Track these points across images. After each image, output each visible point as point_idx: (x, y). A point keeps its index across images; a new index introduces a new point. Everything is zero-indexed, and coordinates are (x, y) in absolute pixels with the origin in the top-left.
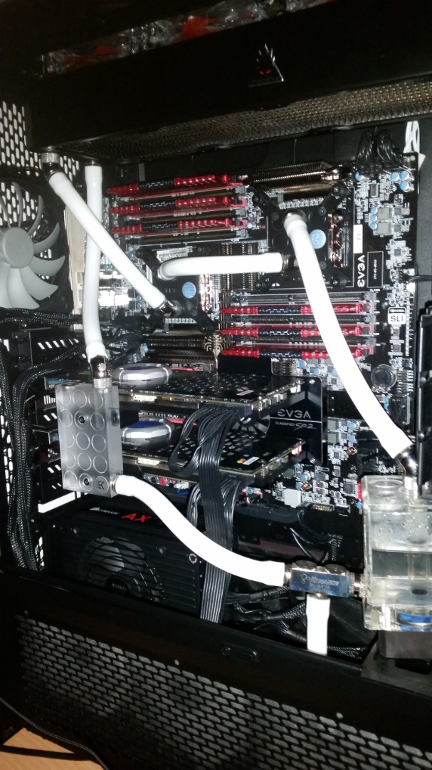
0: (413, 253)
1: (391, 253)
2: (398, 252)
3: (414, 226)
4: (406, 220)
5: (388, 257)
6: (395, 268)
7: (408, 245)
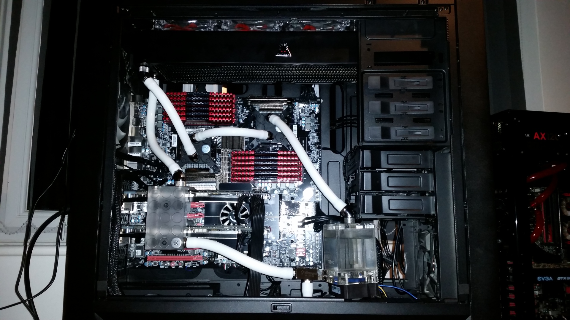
0: (320, 138)
1: (310, 138)
2: (313, 138)
3: (320, 127)
4: (316, 124)
5: (309, 140)
6: (312, 144)
7: (317, 135)
